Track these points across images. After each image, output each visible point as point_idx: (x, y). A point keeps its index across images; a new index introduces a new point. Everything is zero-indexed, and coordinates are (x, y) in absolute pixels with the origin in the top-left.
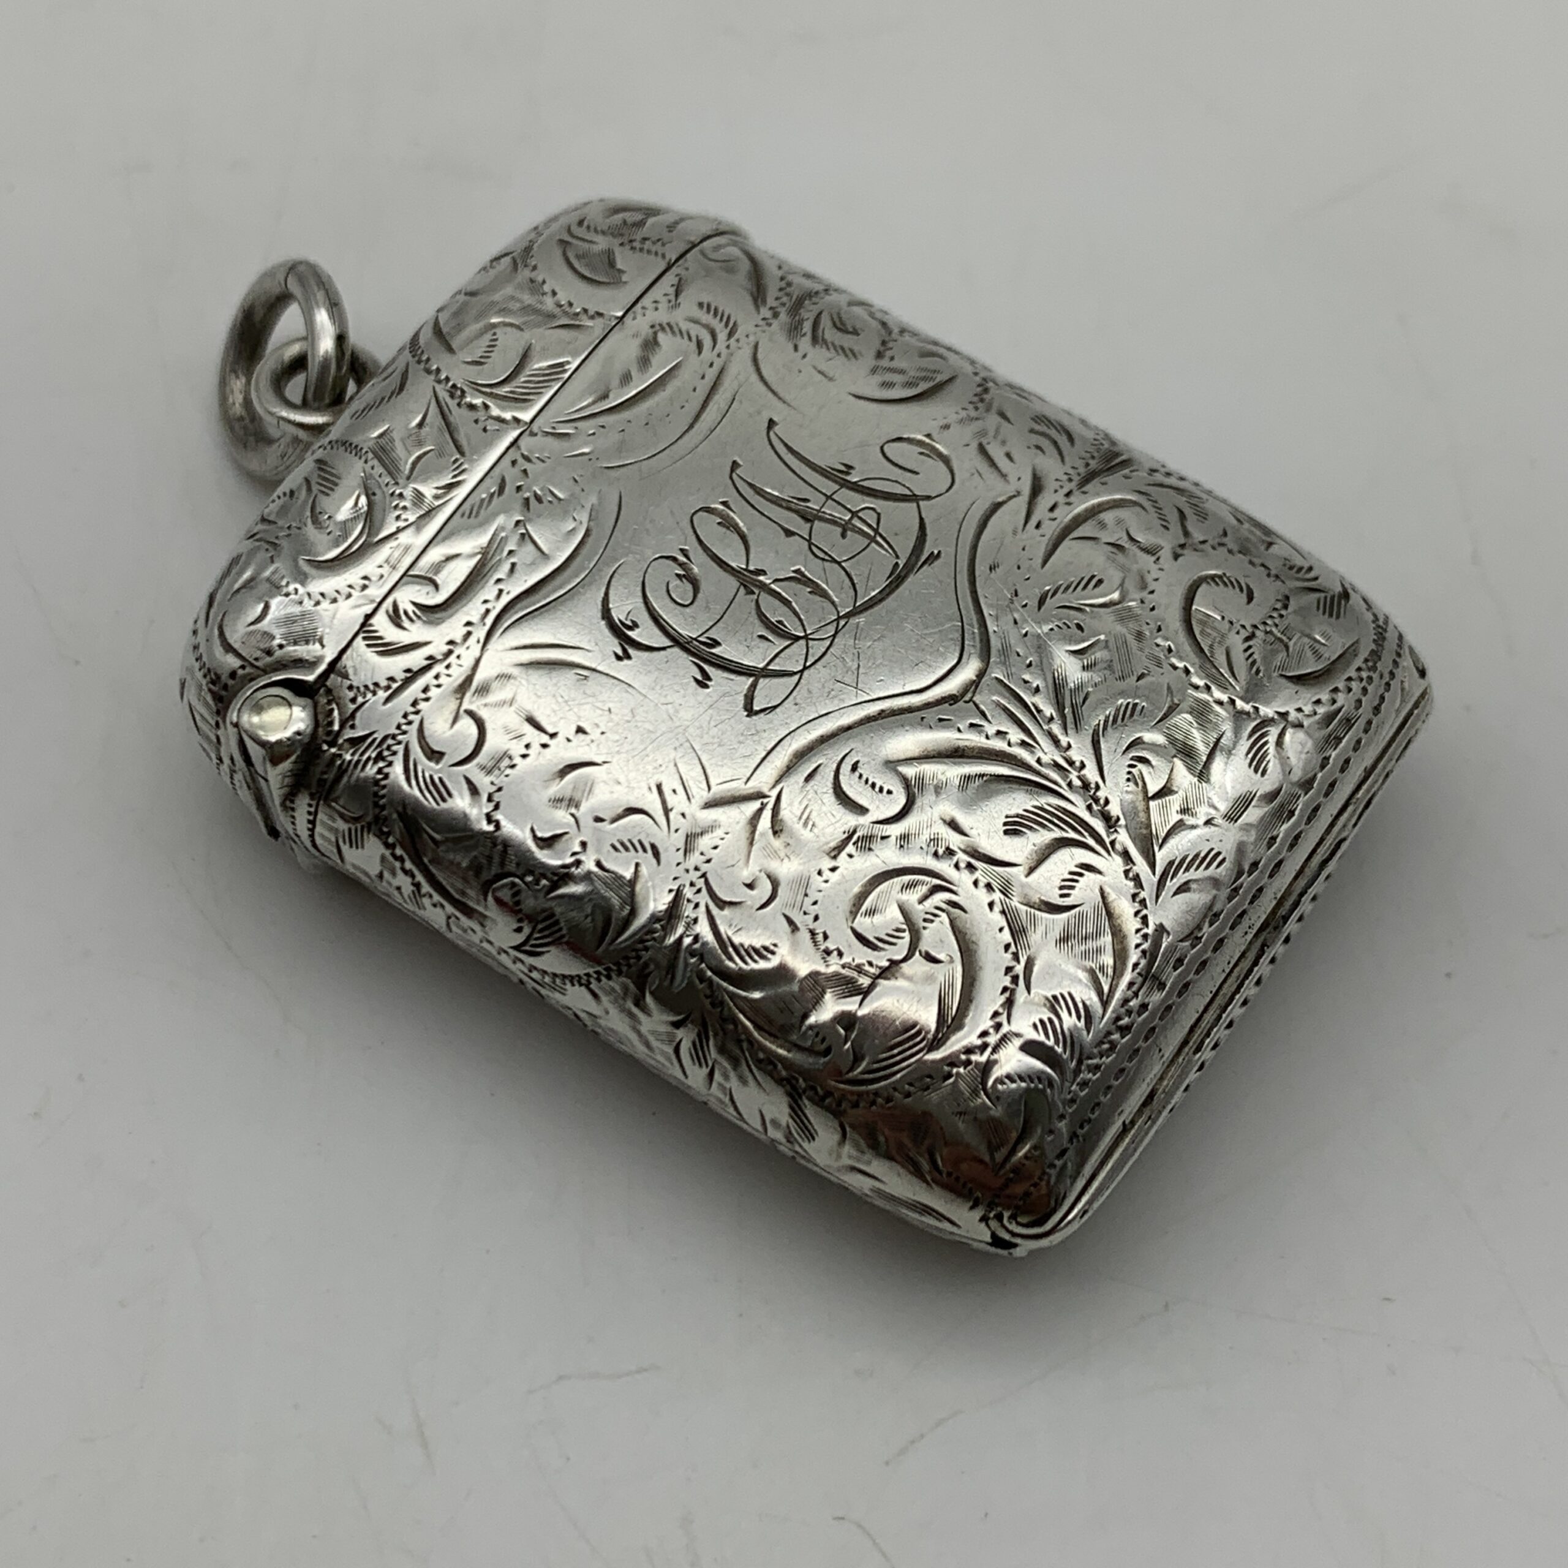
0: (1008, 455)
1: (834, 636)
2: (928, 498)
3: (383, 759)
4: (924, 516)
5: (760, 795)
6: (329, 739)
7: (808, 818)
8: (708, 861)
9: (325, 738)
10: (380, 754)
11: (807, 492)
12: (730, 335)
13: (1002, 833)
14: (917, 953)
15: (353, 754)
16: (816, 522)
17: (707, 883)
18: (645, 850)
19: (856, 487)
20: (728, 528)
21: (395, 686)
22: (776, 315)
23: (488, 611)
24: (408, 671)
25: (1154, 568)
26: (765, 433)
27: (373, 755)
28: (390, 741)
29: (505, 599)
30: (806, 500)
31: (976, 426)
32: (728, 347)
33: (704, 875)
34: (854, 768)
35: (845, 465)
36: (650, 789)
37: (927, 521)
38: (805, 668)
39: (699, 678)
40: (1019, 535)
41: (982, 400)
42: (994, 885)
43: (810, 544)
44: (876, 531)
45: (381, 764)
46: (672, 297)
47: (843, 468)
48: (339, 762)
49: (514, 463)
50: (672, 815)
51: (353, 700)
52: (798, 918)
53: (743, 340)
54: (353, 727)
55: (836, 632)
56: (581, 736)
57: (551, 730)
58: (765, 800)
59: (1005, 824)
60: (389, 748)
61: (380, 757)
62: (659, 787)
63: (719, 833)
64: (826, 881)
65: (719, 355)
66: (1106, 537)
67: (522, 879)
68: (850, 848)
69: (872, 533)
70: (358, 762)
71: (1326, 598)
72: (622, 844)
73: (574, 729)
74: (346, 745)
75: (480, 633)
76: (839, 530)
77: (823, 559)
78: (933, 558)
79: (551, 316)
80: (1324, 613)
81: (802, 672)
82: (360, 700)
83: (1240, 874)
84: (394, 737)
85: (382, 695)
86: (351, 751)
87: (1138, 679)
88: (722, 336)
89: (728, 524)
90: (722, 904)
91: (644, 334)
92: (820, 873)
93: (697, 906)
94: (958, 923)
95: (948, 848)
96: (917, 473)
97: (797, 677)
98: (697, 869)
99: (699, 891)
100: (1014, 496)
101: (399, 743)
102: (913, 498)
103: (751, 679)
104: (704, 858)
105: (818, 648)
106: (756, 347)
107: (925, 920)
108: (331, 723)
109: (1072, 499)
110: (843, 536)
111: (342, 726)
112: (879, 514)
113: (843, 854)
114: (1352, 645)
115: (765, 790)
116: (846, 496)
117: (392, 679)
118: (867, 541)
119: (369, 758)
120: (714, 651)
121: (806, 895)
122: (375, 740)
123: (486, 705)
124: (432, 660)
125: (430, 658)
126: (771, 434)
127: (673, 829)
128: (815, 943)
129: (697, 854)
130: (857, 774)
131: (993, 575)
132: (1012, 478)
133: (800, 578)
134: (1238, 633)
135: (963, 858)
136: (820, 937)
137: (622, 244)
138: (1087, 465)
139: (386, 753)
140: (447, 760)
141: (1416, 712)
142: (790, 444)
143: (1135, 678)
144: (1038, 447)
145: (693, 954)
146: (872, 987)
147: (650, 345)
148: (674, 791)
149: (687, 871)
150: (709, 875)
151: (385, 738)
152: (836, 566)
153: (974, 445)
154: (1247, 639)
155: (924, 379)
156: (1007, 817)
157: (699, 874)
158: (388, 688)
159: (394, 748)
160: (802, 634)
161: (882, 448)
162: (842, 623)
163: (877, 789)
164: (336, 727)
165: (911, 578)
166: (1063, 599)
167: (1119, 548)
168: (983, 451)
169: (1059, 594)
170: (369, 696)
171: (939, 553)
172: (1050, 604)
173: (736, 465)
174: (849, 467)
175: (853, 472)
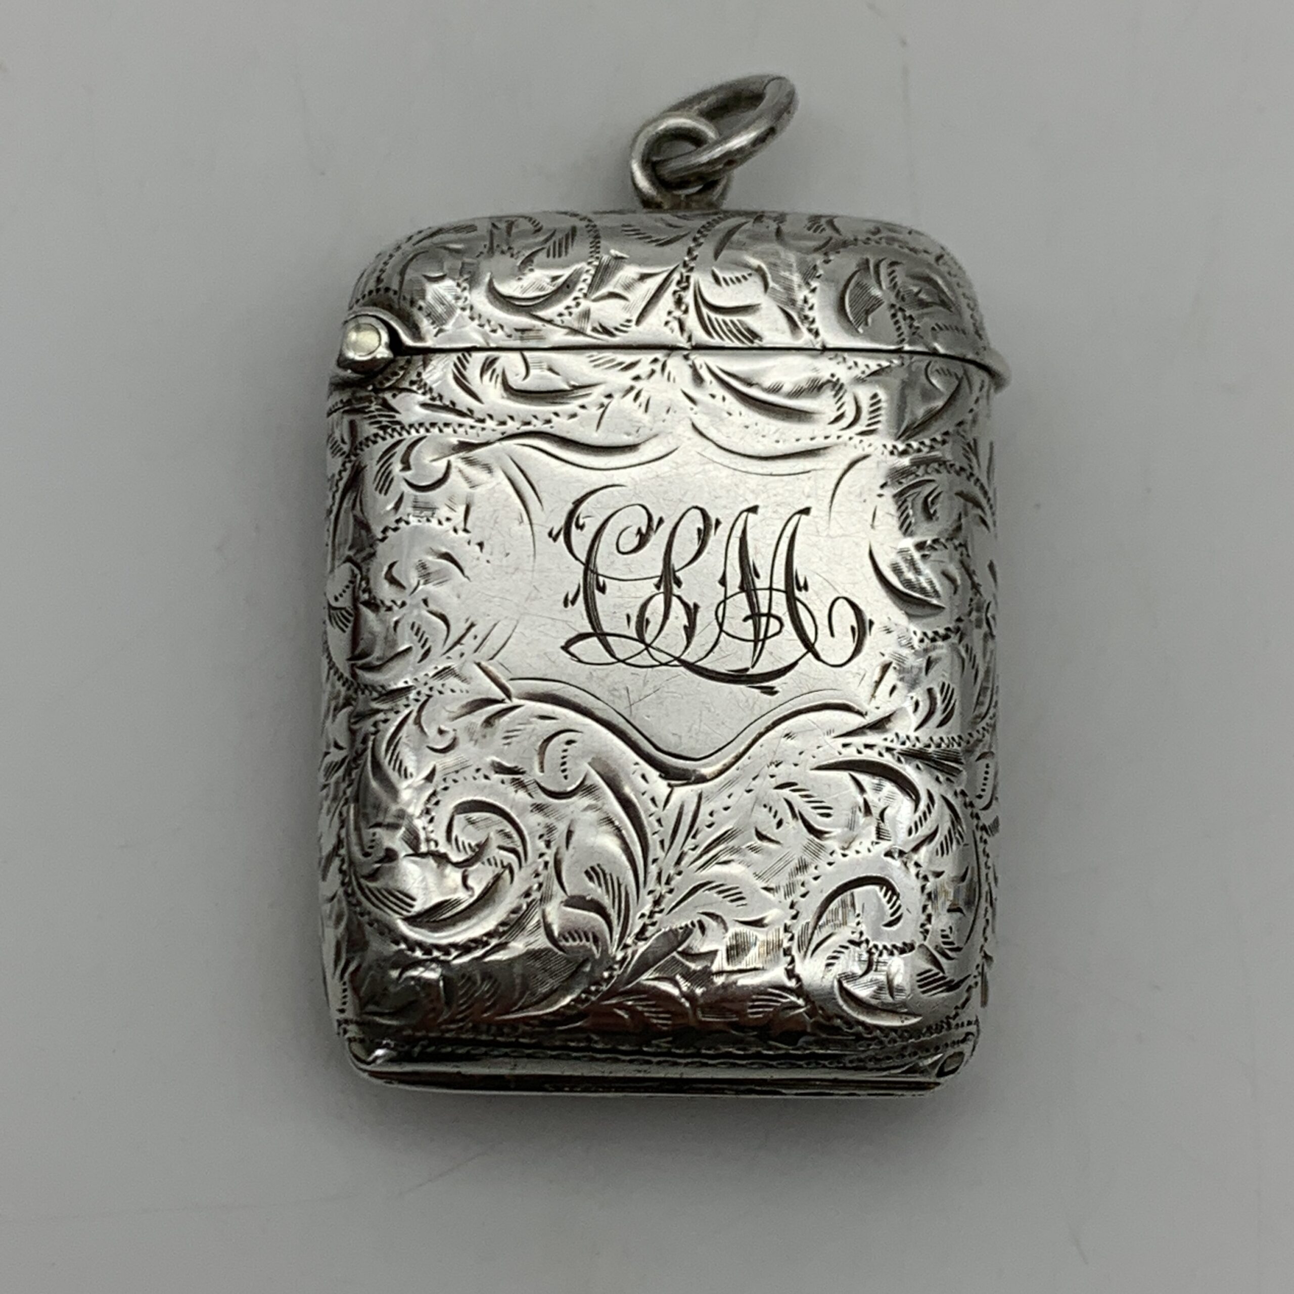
0: (892, 690)
1: (661, 664)
2: (817, 657)
3: (385, 432)
4: (800, 662)
5: (508, 694)
6: (378, 386)
7: (511, 737)
8: (441, 693)
9: (376, 383)
10: (387, 427)
11: (764, 572)
12: (863, 433)
13: (584, 870)
14: (463, 870)
15: (378, 410)
16: (743, 595)
17: (426, 702)
18: (423, 646)
19: (792, 602)
20: (699, 538)
21: (438, 403)
22: (904, 453)
23: (529, 423)
24: (453, 403)
25: (867, 843)
26: (794, 511)
27: (384, 424)
28: (398, 427)
29: (546, 428)
30: (758, 576)
31: (904, 651)
32: (851, 438)
33: (429, 696)
34: (569, 742)
35: (805, 581)
36: (467, 620)
37: (797, 668)
38: (623, 661)
39: (570, 597)
40: (828, 738)
41: (933, 640)
42: (543, 889)
43: (724, 601)
44: (766, 637)
45: (381, 433)
46: (868, 372)
47: (802, 583)
48: (367, 404)
49: (655, 360)
50: (458, 647)
51: (412, 383)
52: (437, 778)
53: (865, 444)
54: (394, 396)
55: (666, 664)
56: (477, 548)
57: (469, 527)
58: (507, 700)
59: (592, 868)
60: (394, 430)
61: (385, 428)
62: (472, 625)
63: (464, 686)
64: (475, 778)
65: (839, 437)
66: (870, 796)
67: (362, 579)
68: (507, 777)
69: (762, 636)
70: (375, 417)
71: (937, 974)
72: (419, 629)
73: (479, 541)
74: (380, 401)
75: (510, 430)
76: (749, 613)
77: (717, 618)
78: (771, 691)
79: (793, 302)
80: (918, 981)
81: (619, 661)
82: (414, 388)
84: (403, 428)
85: (426, 399)
86: (379, 407)
87: (765, 888)
88: (857, 428)
89: (703, 536)
90: (418, 722)
91: (820, 375)
92: (478, 770)
93: (407, 706)
94: (500, 883)
95: (550, 841)
96: (832, 635)
97: (614, 660)
98: (431, 689)
99: (417, 700)
100: (861, 714)
101: (400, 434)
102: (810, 647)
103: (591, 631)
104: (440, 688)
105: (644, 660)
106: (865, 457)
107: (489, 860)
108: (388, 380)
109: (887, 754)
110: (746, 619)
111: (390, 388)
112: (780, 630)
113: (502, 776)
115: (513, 694)
116: (780, 599)
117: (441, 397)
118: (752, 638)
119: (380, 422)
120: (596, 592)
121: (457, 772)
122: (393, 417)
123: (460, 471)
124: (470, 413)
125: (471, 411)
126: (797, 516)
127: (448, 654)
128: (429, 800)
129: (441, 682)
130: (566, 747)
131: (783, 740)
132: (874, 703)
133: (692, 612)
134: (853, 933)
135: (549, 857)
136: (434, 800)
137: (893, 306)
138: (929, 746)
139: (389, 431)
140: (408, 474)
142: (798, 535)
143: (764, 885)
144: (917, 704)
145: (375, 724)
146: (423, 855)
147: (815, 386)
148: (475, 637)
149: (426, 684)
150: (431, 700)
151: (398, 423)
152: (717, 630)
153: (887, 659)
154: (852, 942)
155: (922, 590)
156: (599, 865)
157: (428, 692)
158: (433, 399)
159: (396, 434)
160: (648, 642)
161: (837, 599)
162: (676, 663)
163: (563, 768)
164: (388, 385)
165: (743, 687)
166: (795, 797)
167: (868, 810)
168: (885, 668)
169: (797, 794)
170: (420, 392)
171: (776, 692)
172: (786, 792)
173: (754, 510)
174: (806, 587)
175: (803, 591)
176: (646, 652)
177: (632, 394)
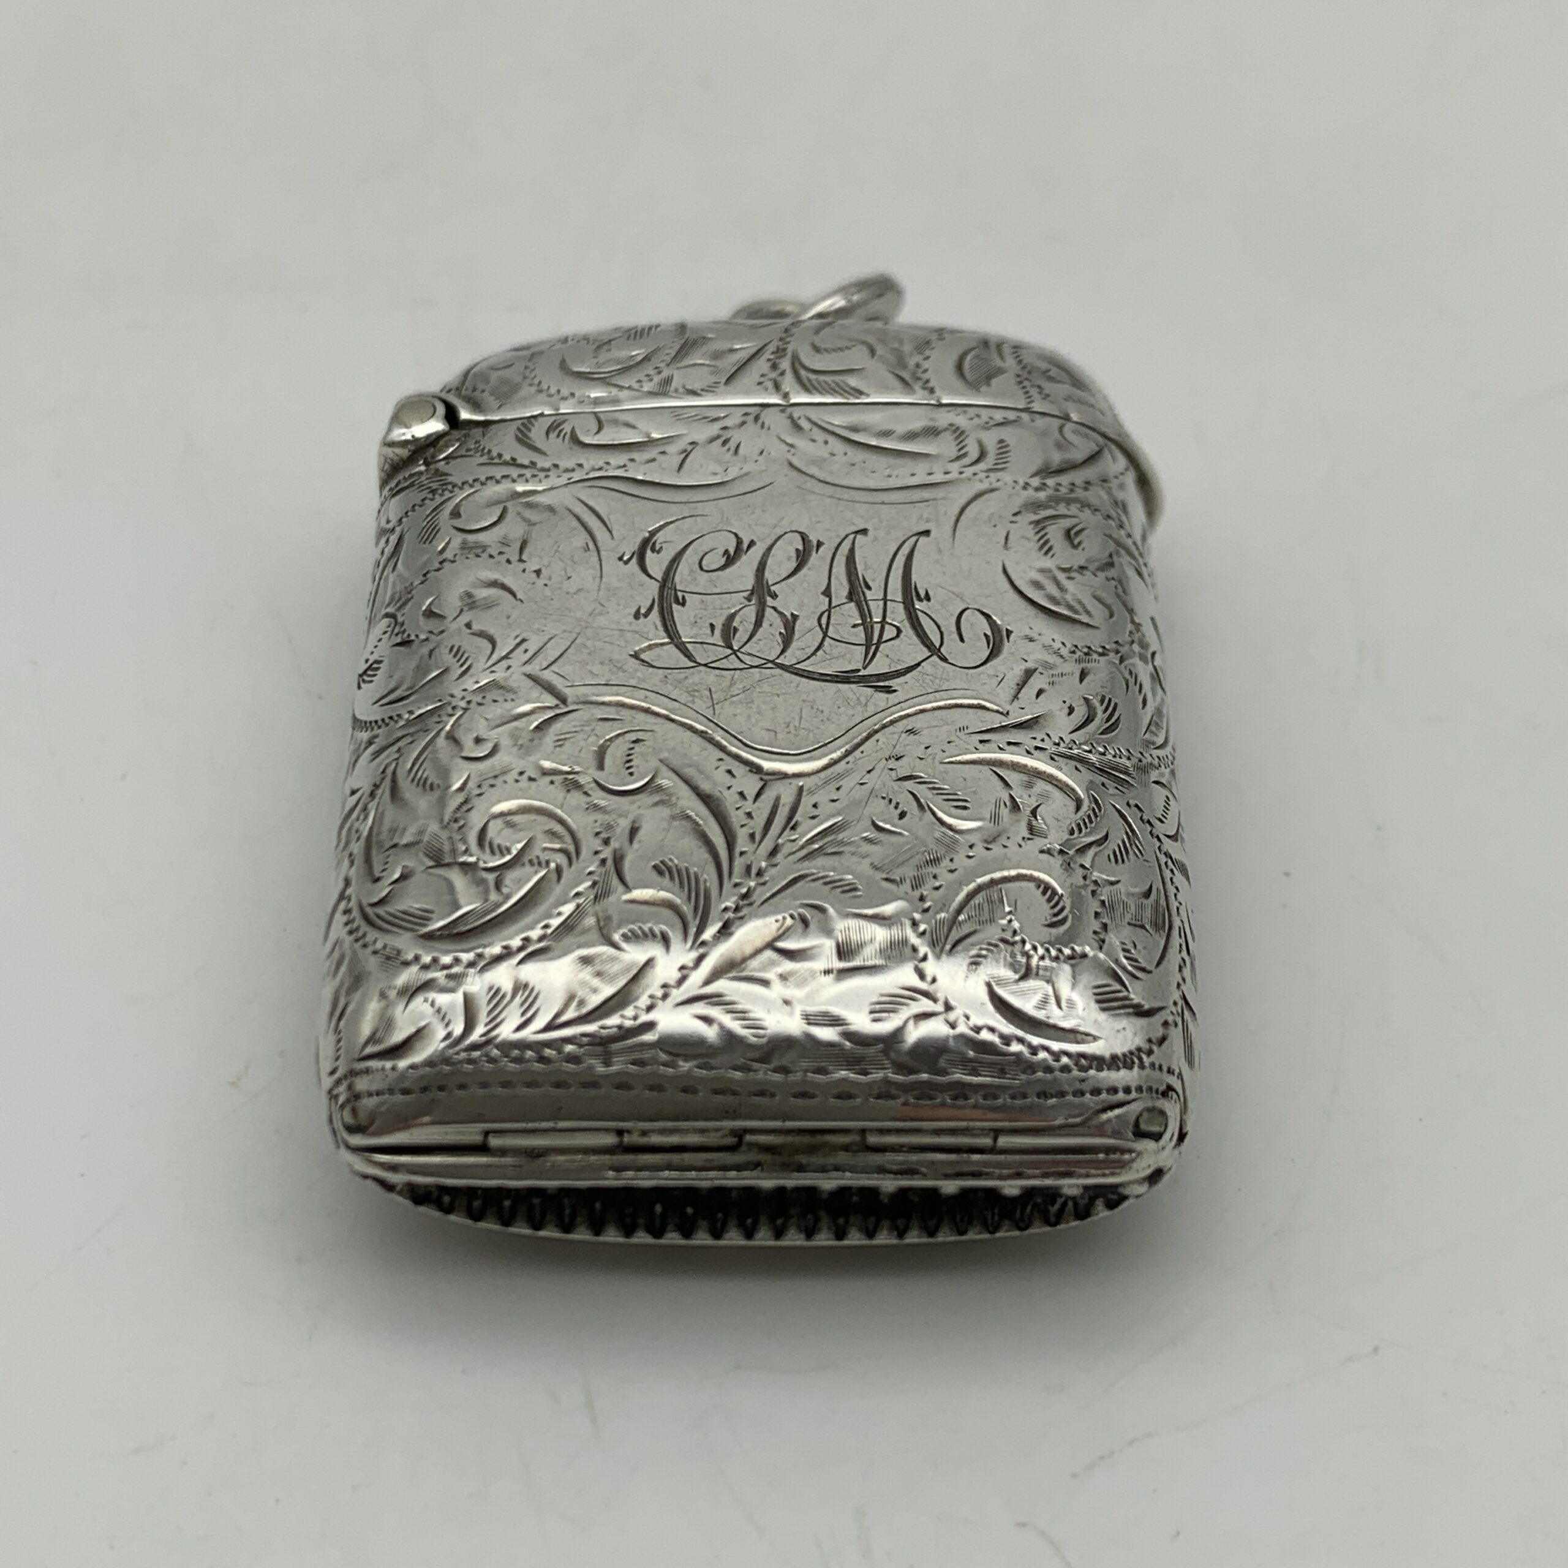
0: (1040, 692)
1: (752, 667)
2: (944, 659)
3: (434, 494)
4: (923, 664)
5: (564, 701)
6: (431, 460)
7: (564, 739)
8: (481, 705)
9: (428, 457)
10: (438, 489)
11: (877, 585)
12: (990, 470)
13: (652, 864)
14: (497, 874)
15: (427, 479)
16: (852, 604)
17: (461, 715)
18: (462, 665)
19: (911, 611)
20: (798, 557)
21: (496, 461)
22: (1039, 489)
23: (600, 469)
24: (514, 459)
25: (1017, 839)
26: (910, 534)
27: (434, 488)
28: (449, 487)
29: (619, 472)
30: (869, 588)
31: (1052, 659)
32: (975, 474)
33: (466, 709)
34: (636, 741)
35: (927, 594)
36: (517, 638)
38: (705, 665)
39: (643, 611)
40: (961, 734)
41: (1087, 654)
42: (600, 886)
43: (829, 610)
44: (880, 643)
45: (430, 496)
46: (992, 423)
47: (922, 594)
48: (416, 478)
49: (746, 414)
50: (505, 661)
51: (468, 450)
52: (472, 785)
53: (993, 479)
54: (448, 464)
55: (757, 667)
56: (533, 575)
57: (524, 557)
58: (562, 706)
59: (662, 862)
60: (444, 490)
61: (434, 492)
62: (523, 641)
63: (510, 696)
64: (517, 782)
65: (961, 473)
66: (1018, 793)
67: (396, 626)
68: (558, 779)
69: (875, 641)
71: (1119, 992)
72: (458, 651)
73: (537, 568)
74: (431, 471)
75: (576, 476)
76: (859, 621)
78: (889, 690)
79: (904, 367)
80: (1095, 995)
81: (700, 665)
82: (471, 453)
83: (764, 1060)
84: (455, 487)
85: (484, 460)
86: (430, 477)
87: (887, 880)
88: (982, 466)
89: (802, 558)
90: (451, 735)
91: (937, 424)
92: (521, 773)
94: (544, 884)
95: (609, 838)
96: (962, 640)
97: (693, 664)
98: (469, 703)
99: (451, 715)
100: (1002, 713)
101: (452, 492)
102: (934, 651)
103: (667, 640)
104: (481, 701)
105: (731, 663)
106: (992, 490)
107: (531, 861)
109: (1036, 753)
110: (854, 626)
112: (898, 636)
113: (549, 778)
114: (1087, 1035)
115: (570, 700)
116: (897, 609)
117: (500, 456)
118: (863, 642)
120: (675, 606)
121: (496, 777)
122: (446, 480)
123: (519, 514)
124: (532, 465)
125: (533, 463)
126: (914, 539)
127: (493, 669)
128: (458, 808)
129: (483, 695)
130: (632, 746)
131: (904, 735)
132: (1018, 705)
134: (1004, 931)
135: (607, 853)
136: (464, 807)
137: (1018, 376)
139: (440, 492)
140: (457, 523)
141: (1101, 1156)
142: (916, 553)
143: (884, 876)
144: (1071, 709)
145: (399, 750)
146: (448, 865)
147: (932, 432)
148: (526, 651)
149: (463, 698)
150: (469, 712)
151: (450, 483)
152: (821, 636)
153: (1030, 665)
155: (1070, 607)
156: (670, 859)
157: (466, 706)
158: (492, 458)
159: (446, 493)
160: (736, 648)
161: (966, 609)
162: (770, 665)
163: (628, 765)
164: (441, 456)
165: (853, 686)
166: (921, 791)
167: (1015, 807)
168: (1029, 674)
169: (924, 786)
170: (479, 454)
171: (895, 691)
172: (909, 785)
173: (864, 531)
174: (928, 598)
175: (925, 602)
176: (733, 656)
177: (720, 441)
